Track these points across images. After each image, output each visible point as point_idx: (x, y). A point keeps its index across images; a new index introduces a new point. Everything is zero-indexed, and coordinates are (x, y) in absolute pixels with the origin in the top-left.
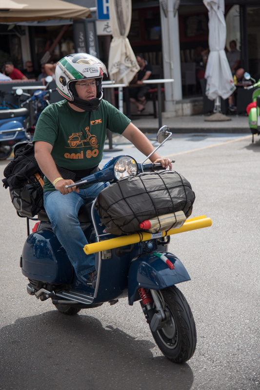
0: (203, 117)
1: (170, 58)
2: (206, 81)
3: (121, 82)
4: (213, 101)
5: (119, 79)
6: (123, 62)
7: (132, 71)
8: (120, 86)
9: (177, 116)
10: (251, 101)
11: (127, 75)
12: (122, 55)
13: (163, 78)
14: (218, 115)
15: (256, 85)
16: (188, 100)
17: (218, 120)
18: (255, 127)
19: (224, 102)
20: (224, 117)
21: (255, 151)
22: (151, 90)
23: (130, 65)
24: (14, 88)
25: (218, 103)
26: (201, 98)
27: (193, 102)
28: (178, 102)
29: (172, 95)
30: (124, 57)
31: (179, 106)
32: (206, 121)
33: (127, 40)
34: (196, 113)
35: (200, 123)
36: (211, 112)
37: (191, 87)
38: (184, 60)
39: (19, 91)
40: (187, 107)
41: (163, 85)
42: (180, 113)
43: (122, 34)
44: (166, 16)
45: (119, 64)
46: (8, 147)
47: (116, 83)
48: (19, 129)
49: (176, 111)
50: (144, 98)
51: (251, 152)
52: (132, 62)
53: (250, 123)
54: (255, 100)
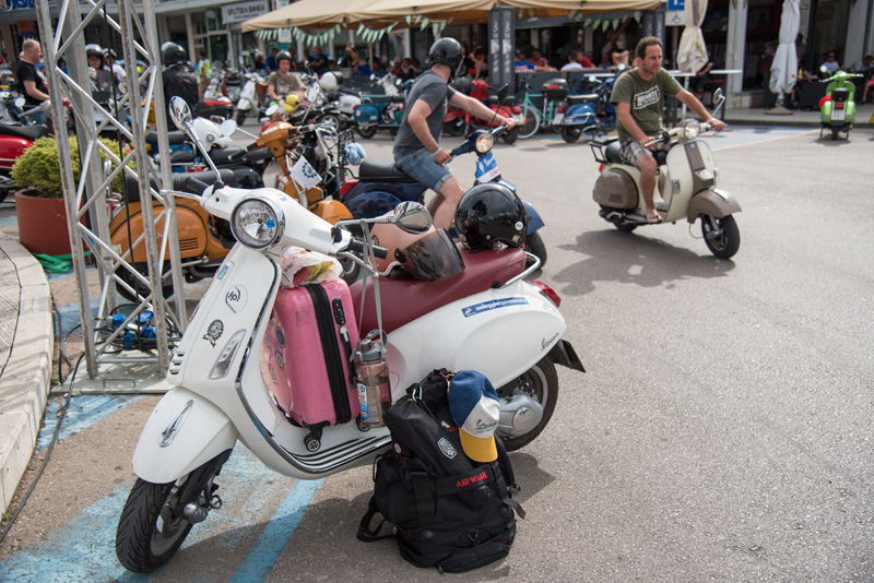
0: (762, 110)
1: (734, 49)
2: (769, 74)
3: (690, 71)
4: (777, 95)
5: (687, 69)
6: (693, 52)
7: (701, 61)
8: (687, 75)
9: (735, 108)
10: (824, 94)
11: (696, 64)
12: (693, 45)
13: (724, 68)
14: (780, 109)
15: (831, 78)
16: (748, 93)
17: (779, 113)
18: (828, 121)
19: (787, 96)
20: (785, 111)
21: (826, 145)
22: (710, 82)
23: (700, 55)
24: (586, 75)
25: (781, 97)
26: (762, 91)
27: (753, 95)
28: (737, 95)
29: (732, 87)
30: (694, 47)
31: (738, 98)
32: (767, 114)
33: (700, 31)
34: (754, 106)
35: (760, 116)
36: (773, 106)
37: (750, 79)
38: (748, 53)
39: (592, 78)
40: (746, 100)
41: (725, 76)
42: (738, 105)
43: (695, 24)
44: (735, 7)
45: (689, 54)
46: (578, 131)
47: (684, 72)
48: (588, 114)
49: (734, 104)
50: (701, 90)
51: (821, 146)
52: (702, 52)
53: (822, 117)
54: (829, 94)
